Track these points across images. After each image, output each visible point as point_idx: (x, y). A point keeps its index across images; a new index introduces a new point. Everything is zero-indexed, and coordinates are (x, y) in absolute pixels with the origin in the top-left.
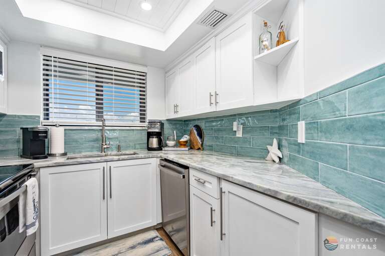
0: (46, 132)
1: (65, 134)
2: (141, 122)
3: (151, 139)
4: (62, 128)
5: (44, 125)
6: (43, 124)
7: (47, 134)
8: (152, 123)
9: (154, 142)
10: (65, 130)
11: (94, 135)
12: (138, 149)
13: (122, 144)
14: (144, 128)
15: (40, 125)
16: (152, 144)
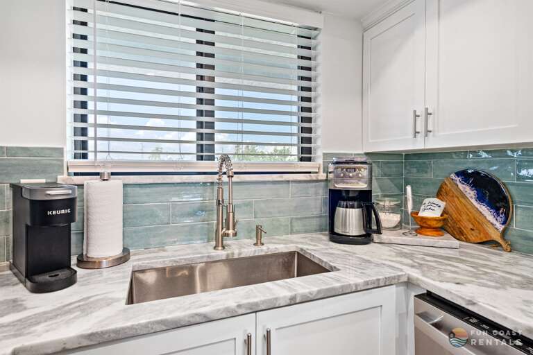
0: (70, 203)
1: (125, 196)
2: (302, 159)
3: (340, 211)
4: (118, 182)
5: (76, 174)
6: (72, 170)
7: (73, 210)
8: (345, 164)
9: (351, 218)
10: (125, 185)
11: (192, 198)
12: (298, 232)
13: (265, 223)
14: (313, 177)
15: (62, 174)
16: (344, 225)
